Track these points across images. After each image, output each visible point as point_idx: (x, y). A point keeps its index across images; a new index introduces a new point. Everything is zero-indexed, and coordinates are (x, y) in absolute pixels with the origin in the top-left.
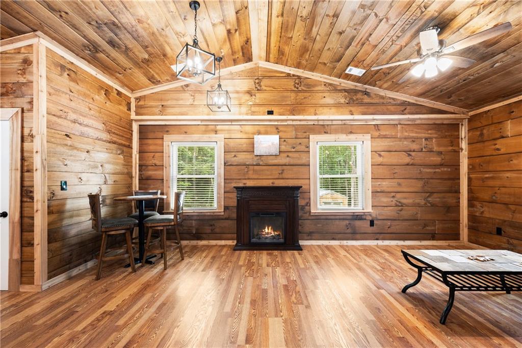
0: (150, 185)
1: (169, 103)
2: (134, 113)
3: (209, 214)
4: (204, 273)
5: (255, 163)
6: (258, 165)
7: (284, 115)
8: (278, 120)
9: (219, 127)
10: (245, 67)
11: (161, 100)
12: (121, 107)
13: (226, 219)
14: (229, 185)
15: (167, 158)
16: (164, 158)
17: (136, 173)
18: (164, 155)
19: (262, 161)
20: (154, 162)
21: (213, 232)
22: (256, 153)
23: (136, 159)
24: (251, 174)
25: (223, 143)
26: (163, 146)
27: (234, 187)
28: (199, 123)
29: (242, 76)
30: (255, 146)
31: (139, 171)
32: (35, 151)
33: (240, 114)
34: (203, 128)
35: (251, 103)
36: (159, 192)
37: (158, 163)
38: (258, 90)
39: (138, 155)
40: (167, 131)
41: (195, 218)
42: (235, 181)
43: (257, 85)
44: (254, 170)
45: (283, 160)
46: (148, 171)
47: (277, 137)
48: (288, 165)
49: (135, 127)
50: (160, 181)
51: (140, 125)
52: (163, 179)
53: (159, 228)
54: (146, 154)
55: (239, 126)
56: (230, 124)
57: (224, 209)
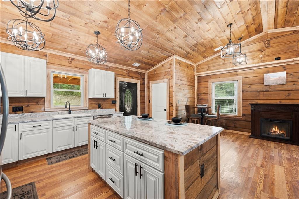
0: (202, 102)
1: (211, 65)
2: (196, 72)
3: (232, 117)
4: (233, 142)
5: (264, 90)
6: (268, 91)
7: (290, 58)
8: (284, 63)
9: (238, 73)
10: (257, 36)
11: (208, 64)
12: (192, 71)
13: (243, 121)
14: (246, 103)
15: (210, 90)
16: (209, 90)
17: (196, 97)
18: (209, 89)
19: (270, 88)
20: (204, 92)
21: (235, 126)
22: (265, 84)
23: (196, 91)
24: (261, 96)
25: (241, 81)
26: (208, 85)
27: (250, 104)
28: (227, 72)
29: (255, 42)
30: (265, 80)
31: (198, 96)
32: (173, 91)
33: (253, 63)
34: (229, 74)
35: (262, 56)
36: (207, 105)
37: (206, 93)
38: (267, 47)
39: (197, 90)
40: (210, 78)
41: (225, 118)
42: (249, 100)
43: (266, 44)
44: (264, 94)
45: (290, 87)
46: (201, 96)
47: (285, 73)
48: (294, 90)
49: (196, 78)
50: (207, 100)
51: (198, 77)
52: (208, 100)
53: (210, 120)
54: (200, 89)
55: (253, 70)
56: (247, 69)
57: (242, 115)
